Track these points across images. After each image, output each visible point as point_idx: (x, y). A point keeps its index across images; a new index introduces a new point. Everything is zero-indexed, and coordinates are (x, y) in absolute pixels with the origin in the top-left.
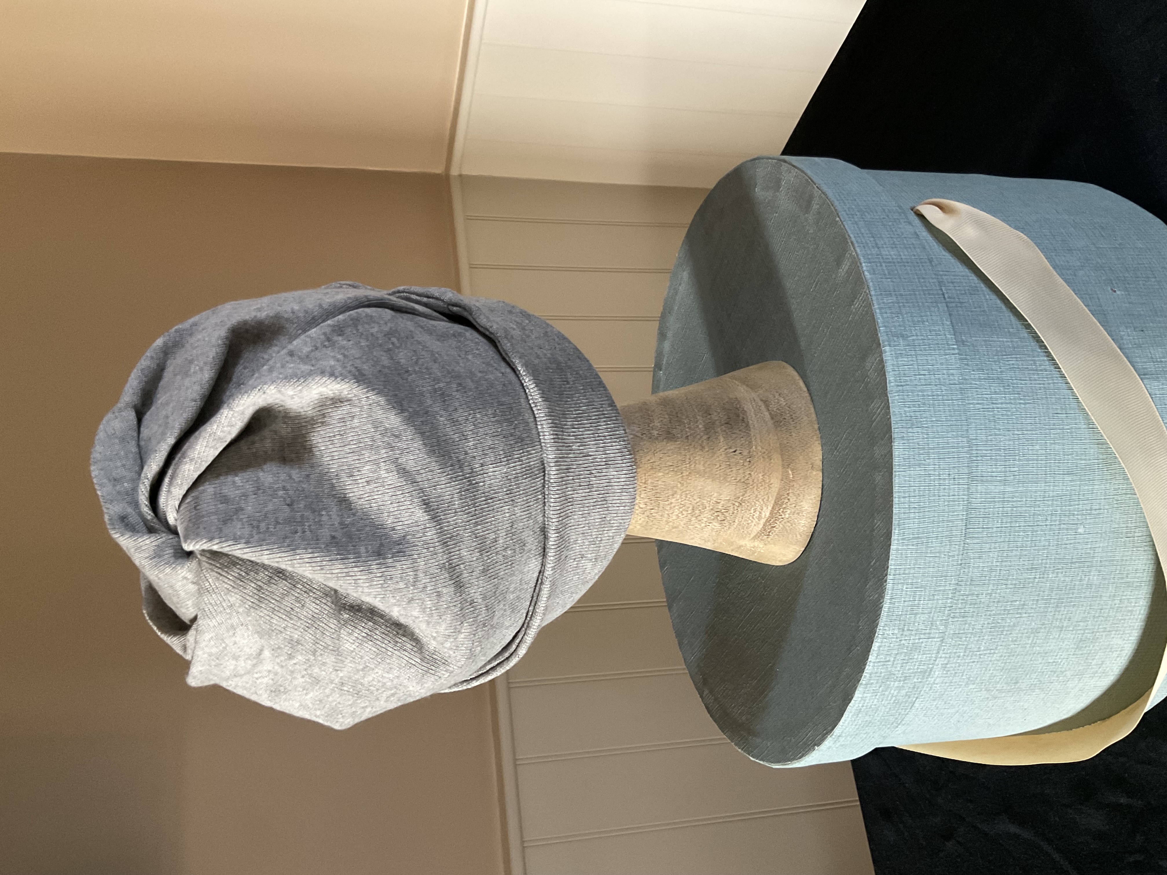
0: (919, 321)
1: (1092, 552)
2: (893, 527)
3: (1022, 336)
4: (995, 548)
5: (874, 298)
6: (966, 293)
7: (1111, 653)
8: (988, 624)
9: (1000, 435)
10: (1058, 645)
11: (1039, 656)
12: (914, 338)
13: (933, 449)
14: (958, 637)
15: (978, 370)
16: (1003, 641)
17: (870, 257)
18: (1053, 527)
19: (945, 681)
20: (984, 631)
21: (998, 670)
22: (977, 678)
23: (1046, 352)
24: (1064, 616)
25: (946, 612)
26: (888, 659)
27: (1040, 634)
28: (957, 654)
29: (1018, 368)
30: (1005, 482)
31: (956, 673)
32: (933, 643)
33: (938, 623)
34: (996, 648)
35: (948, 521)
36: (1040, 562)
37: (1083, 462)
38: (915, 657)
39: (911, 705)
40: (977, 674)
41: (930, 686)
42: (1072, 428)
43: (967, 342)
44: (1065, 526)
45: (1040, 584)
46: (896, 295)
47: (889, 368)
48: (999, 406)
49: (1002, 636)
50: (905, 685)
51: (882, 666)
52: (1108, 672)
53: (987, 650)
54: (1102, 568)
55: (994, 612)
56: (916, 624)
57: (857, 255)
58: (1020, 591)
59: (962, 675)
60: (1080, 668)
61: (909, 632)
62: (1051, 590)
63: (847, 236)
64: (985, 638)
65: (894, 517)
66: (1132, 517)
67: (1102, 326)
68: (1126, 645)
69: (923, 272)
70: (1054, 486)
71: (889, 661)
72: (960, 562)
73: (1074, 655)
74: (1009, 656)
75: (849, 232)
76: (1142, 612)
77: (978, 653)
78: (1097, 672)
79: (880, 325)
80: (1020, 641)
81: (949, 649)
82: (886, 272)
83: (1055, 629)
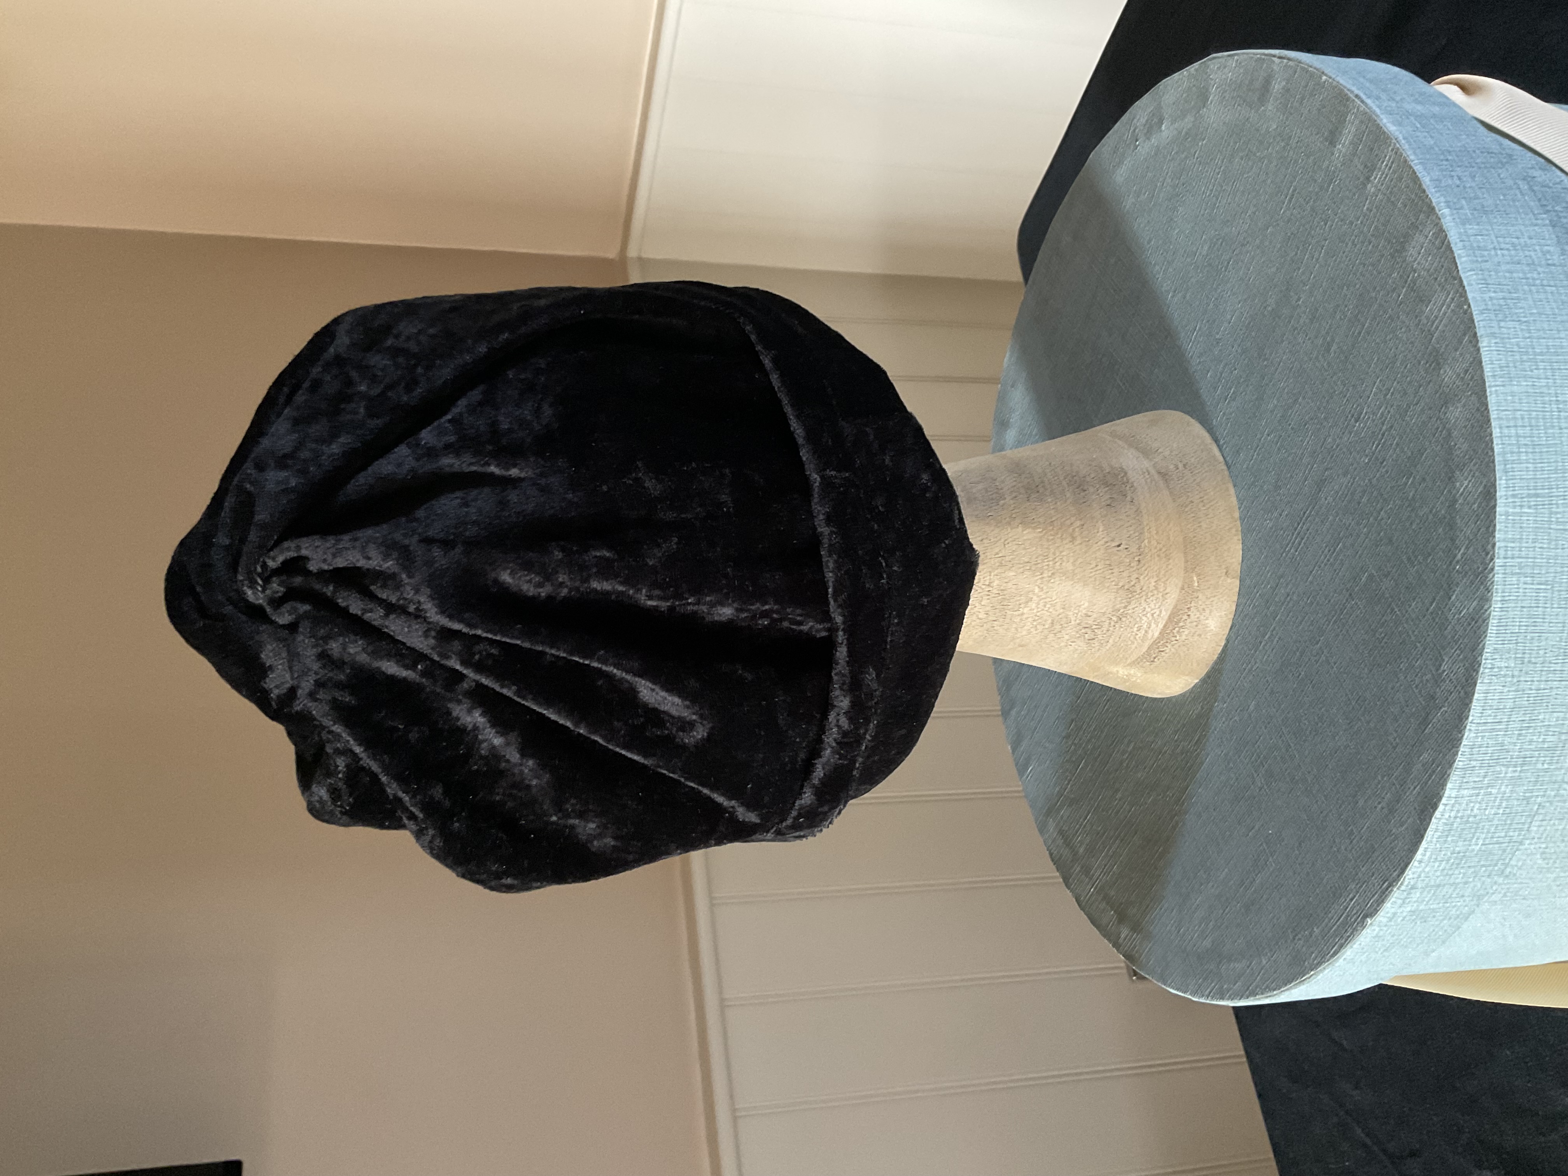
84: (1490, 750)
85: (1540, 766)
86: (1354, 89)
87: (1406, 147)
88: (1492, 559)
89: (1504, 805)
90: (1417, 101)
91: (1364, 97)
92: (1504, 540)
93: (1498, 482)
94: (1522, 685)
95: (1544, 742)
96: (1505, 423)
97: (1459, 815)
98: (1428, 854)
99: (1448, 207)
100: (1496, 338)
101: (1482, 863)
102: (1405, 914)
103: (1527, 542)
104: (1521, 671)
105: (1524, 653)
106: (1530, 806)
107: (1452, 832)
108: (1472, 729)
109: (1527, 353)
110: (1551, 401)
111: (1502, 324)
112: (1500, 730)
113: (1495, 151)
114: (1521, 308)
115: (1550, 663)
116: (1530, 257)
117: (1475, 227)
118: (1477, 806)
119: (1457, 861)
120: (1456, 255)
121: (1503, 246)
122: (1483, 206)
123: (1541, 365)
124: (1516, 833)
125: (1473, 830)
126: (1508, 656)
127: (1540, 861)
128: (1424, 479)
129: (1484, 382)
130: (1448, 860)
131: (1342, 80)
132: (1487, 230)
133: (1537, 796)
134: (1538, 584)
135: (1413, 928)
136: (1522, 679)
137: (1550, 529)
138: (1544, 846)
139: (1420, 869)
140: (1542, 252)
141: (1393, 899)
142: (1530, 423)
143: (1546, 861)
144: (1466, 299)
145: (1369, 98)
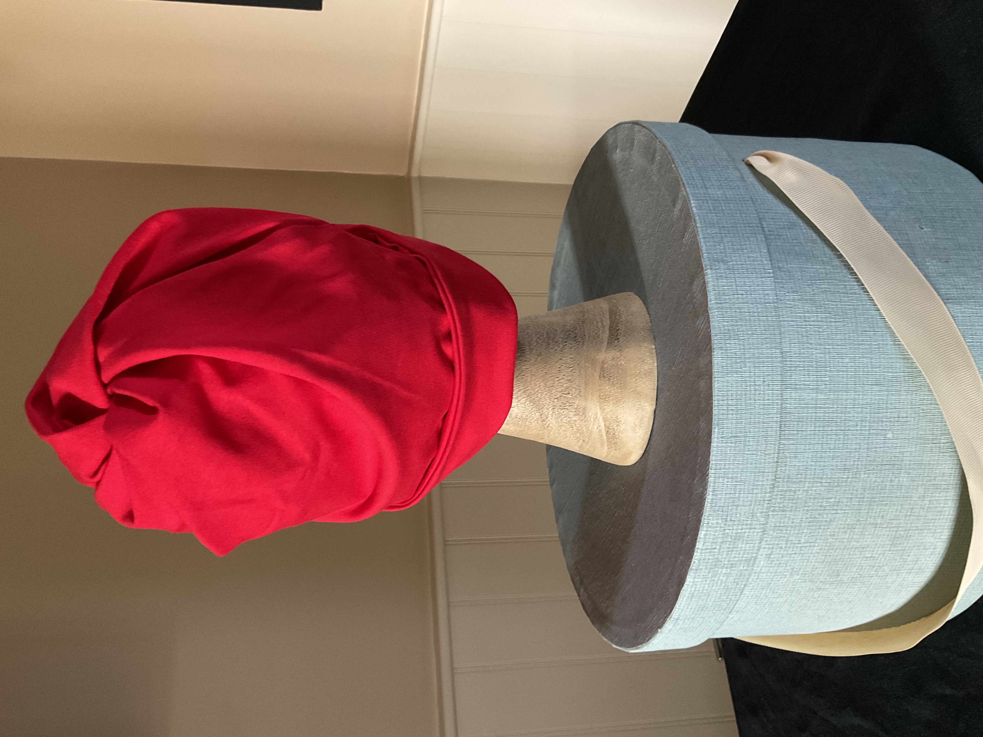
0: (738, 249)
1: (901, 456)
2: (713, 427)
3: (834, 264)
4: (809, 449)
5: (699, 229)
6: (784, 228)
7: (924, 551)
8: (807, 518)
9: (812, 349)
10: (874, 541)
11: (857, 550)
12: (734, 263)
13: (749, 358)
14: (779, 530)
15: (793, 292)
16: (821, 535)
17: (698, 195)
18: (863, 432)
19: (771, 571)
20: (803, 524)
21: (819, 562)
22: (800, 569)
23: (856, 278)
24: (877, 514)
25: (765, 505)
26: (714, 547)
27: (856, 530)
28: (780, 546)
29: (830, 291)
30: (817, 390)
31: (780, 563)
32: (755, 534)
33: (758, 514)
34: (815, 542)
35: (764, 423)
36: (852, 463)
37: (890, 374)
38: (740, 546)
39: (740, 592)
40: (799, 565)
41: (757, 574)
42: (879, 344)
43: (783, 268)
44: (874, 431)
45: (853, 484)
46: (719, 227)
47: (710, 287)
48: (812, 323)
49: (821, 531)
50: (732, 572)
51: (710, 552)
52: (923, 569)
53: (807, 543)
54: (911, 471)
55: (810, 508)
56: (738, 515)
57: (688, 195)
58: (835, 489)
59: (786, 566)
60: (897, 564)
61: (732, 523)
62: (864, 489)
63: (680, 180)
64: (805, 531)
65: (713, 418)
66: (937, 426)
67: (910, 257)
68: (938, 544)
69: (745, 208)
70: (864, 395)
71: (715, 549)
72: (776, 460)
73: (890, 551)
74: (828, 550)
75: (682, 176)
76: (951, 512)
77: (799, 545)
78: (913, 569)
79: (704, 252)
80: (838, 536)
81: (771, 541)
82: (712, 208)
83: (870, 526)
84: (710, 561)
89: (723, 585)
92: (715, 460)
94: (727, 531)
95: (743, 557)
126: (717, 518)
134: (736, 482)
136: (726, 528)
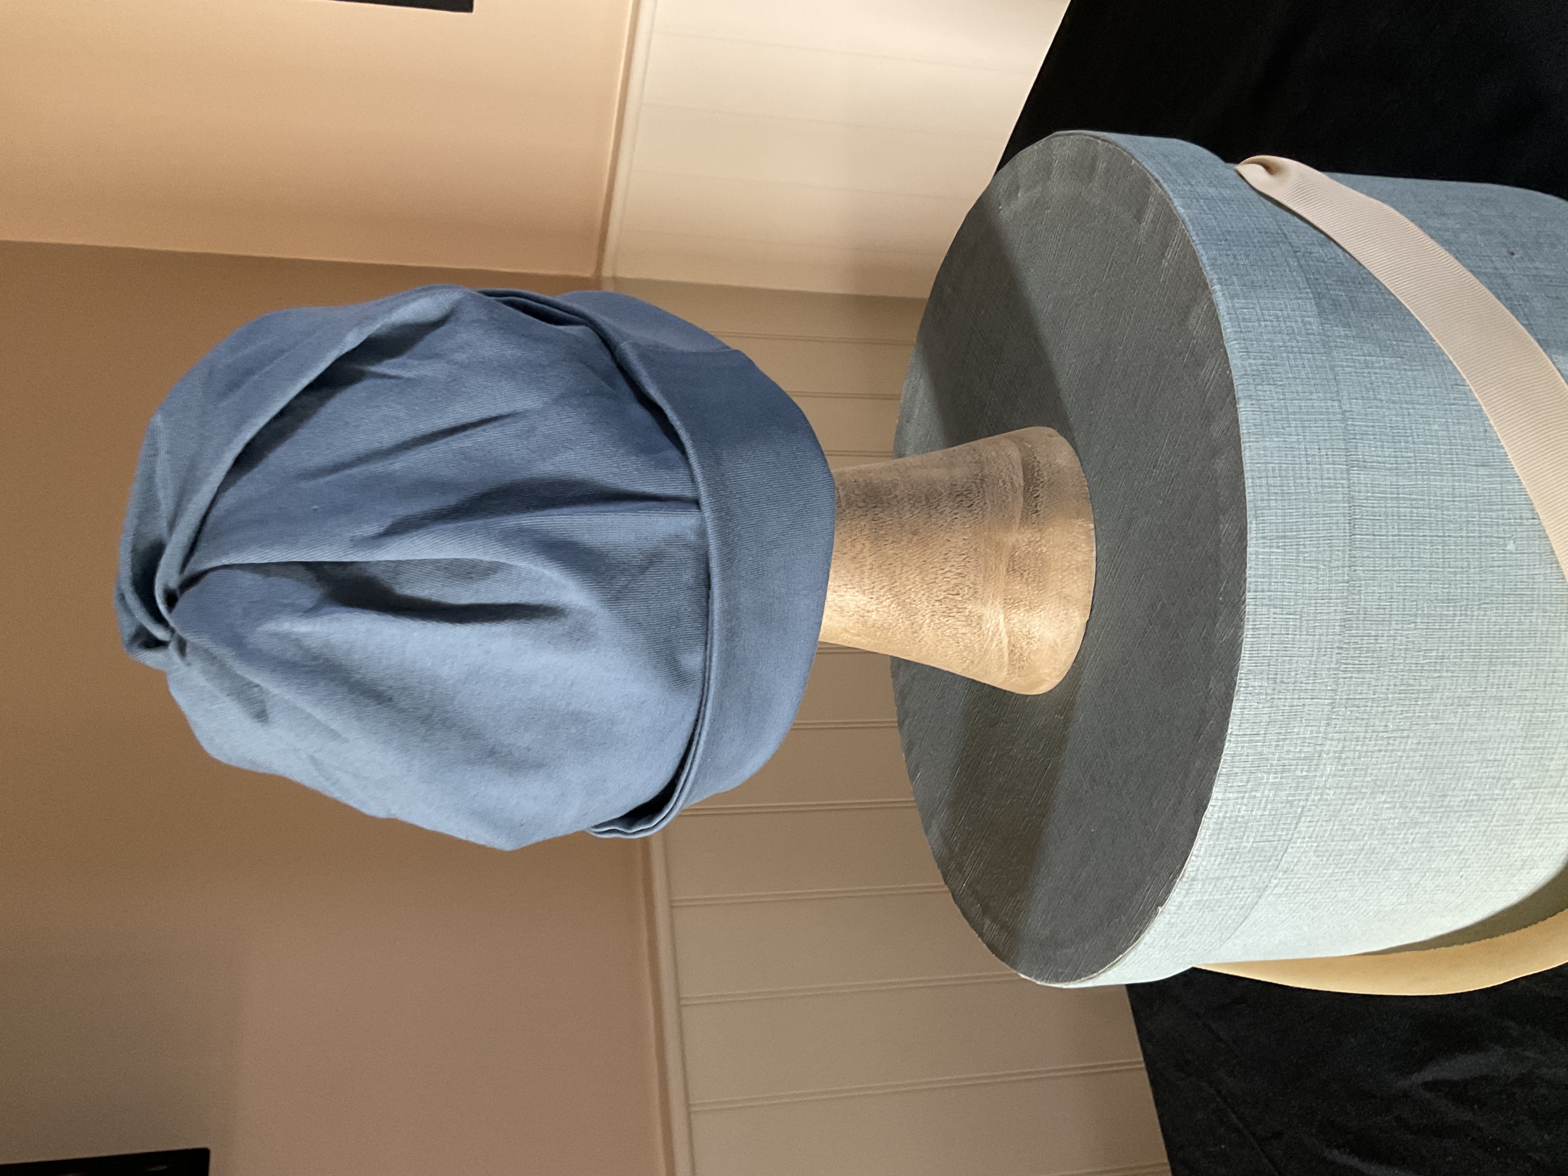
85: (1298, 773)
86: (1155, 174)
87: (1191, 228)
88: (1244, 593)
90: (1211, 185)
91: (1161, 181)
93: (1248, 526)
96: (1257, 474)
97: (1228, 815)
98: (1203, 849)
99: (1220, 283)
100: (1252, 399)
101: (1256, 859)
102: (1190, 903)
103: (1276, 578)
104: (1274, 690)
105: (1277, 674)
106: (1294, 809)
107: (1223, 831)
108: (1232, 739)
109: (1281, 413)
110: (1300, 454)
111: (1259, 387)
112: (1258, 741)
113: (1273, 231)
114: (1278, 373)
115: (1301, 683)
116: (1292, 327)
117: (1244, 301)
118: (1244, 808)
119: (1232, 856)
120: (1222, 327)
121: (1267, 318)
122: (1253, 282)
123: (1293, 424)
124: (1284, 833)
125: (1242, 829)
127: (1313, 858)
128: (1199, 521)
129: (1240, 439)
130: (1223, 856)
131: (1148, 165)
132: (1253, 303)
133: (1300, 800)
135: (1201, 917)
137: (1298, 566)
138: (1315, 844)
139: (1197, 863)
140: (1303, 321)
141: (1177, 890)
142: (1280, 473)
143: (1320, 858)
144: (1229, 366)
145: (1166, 182)
